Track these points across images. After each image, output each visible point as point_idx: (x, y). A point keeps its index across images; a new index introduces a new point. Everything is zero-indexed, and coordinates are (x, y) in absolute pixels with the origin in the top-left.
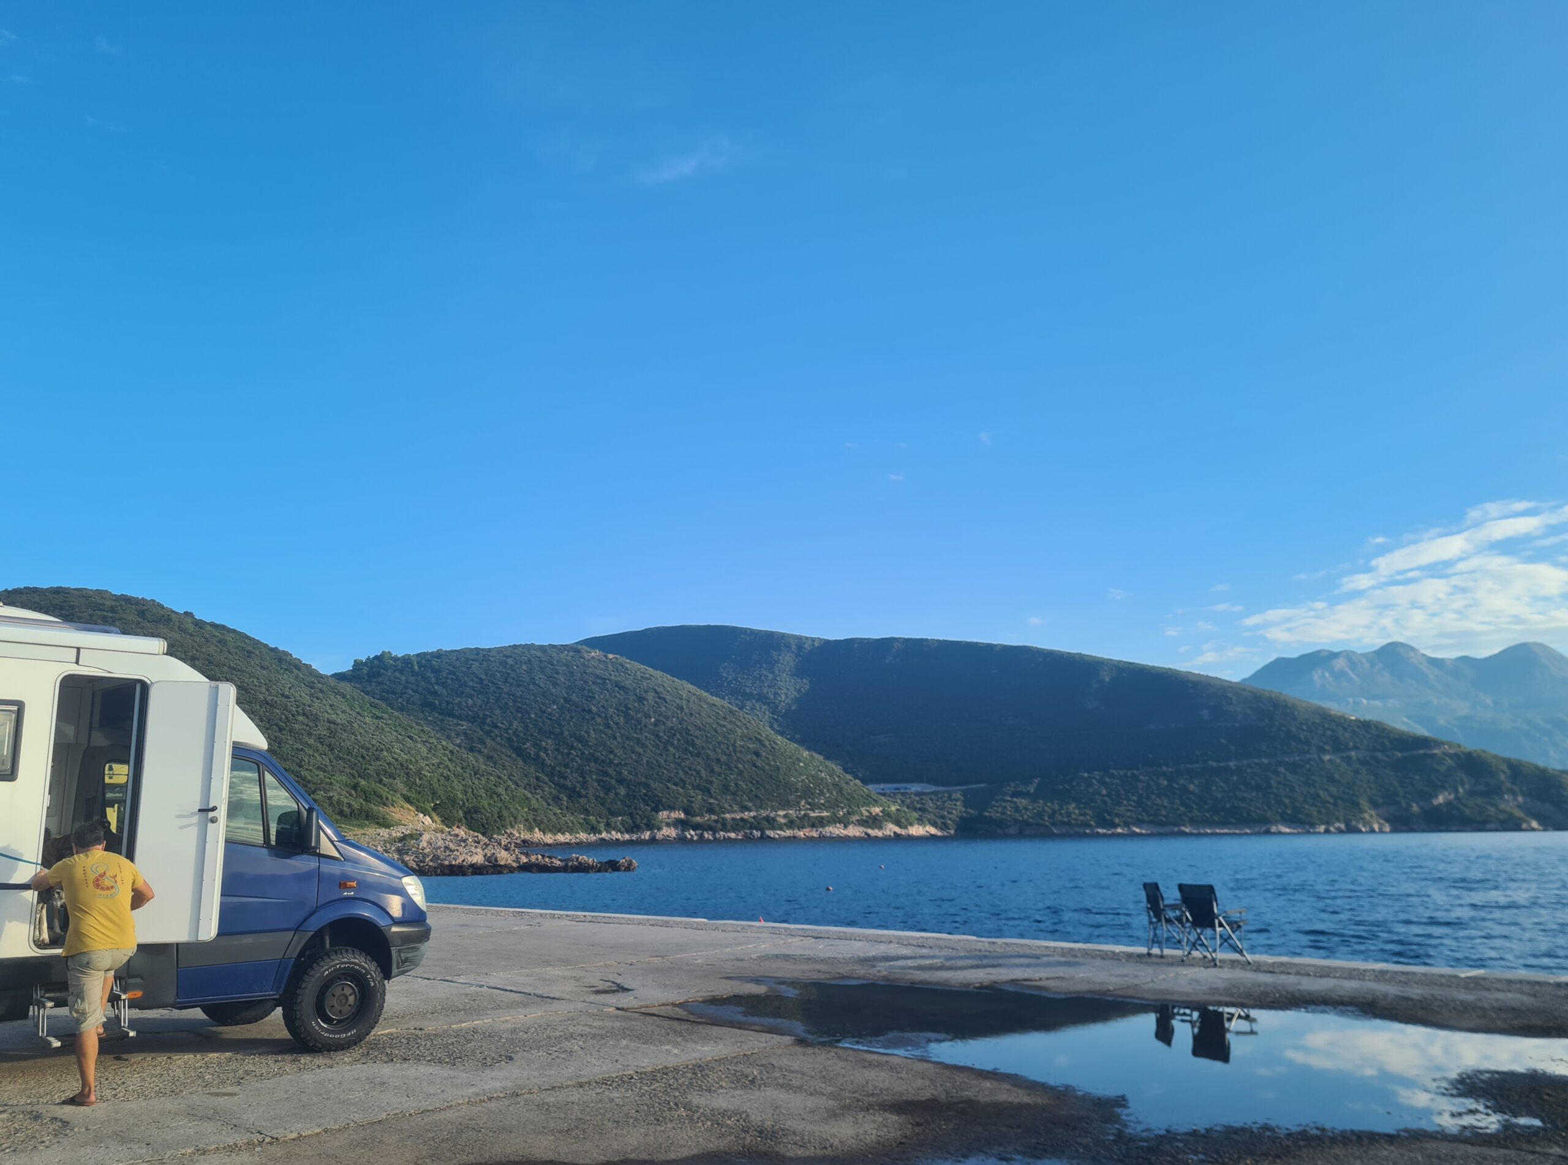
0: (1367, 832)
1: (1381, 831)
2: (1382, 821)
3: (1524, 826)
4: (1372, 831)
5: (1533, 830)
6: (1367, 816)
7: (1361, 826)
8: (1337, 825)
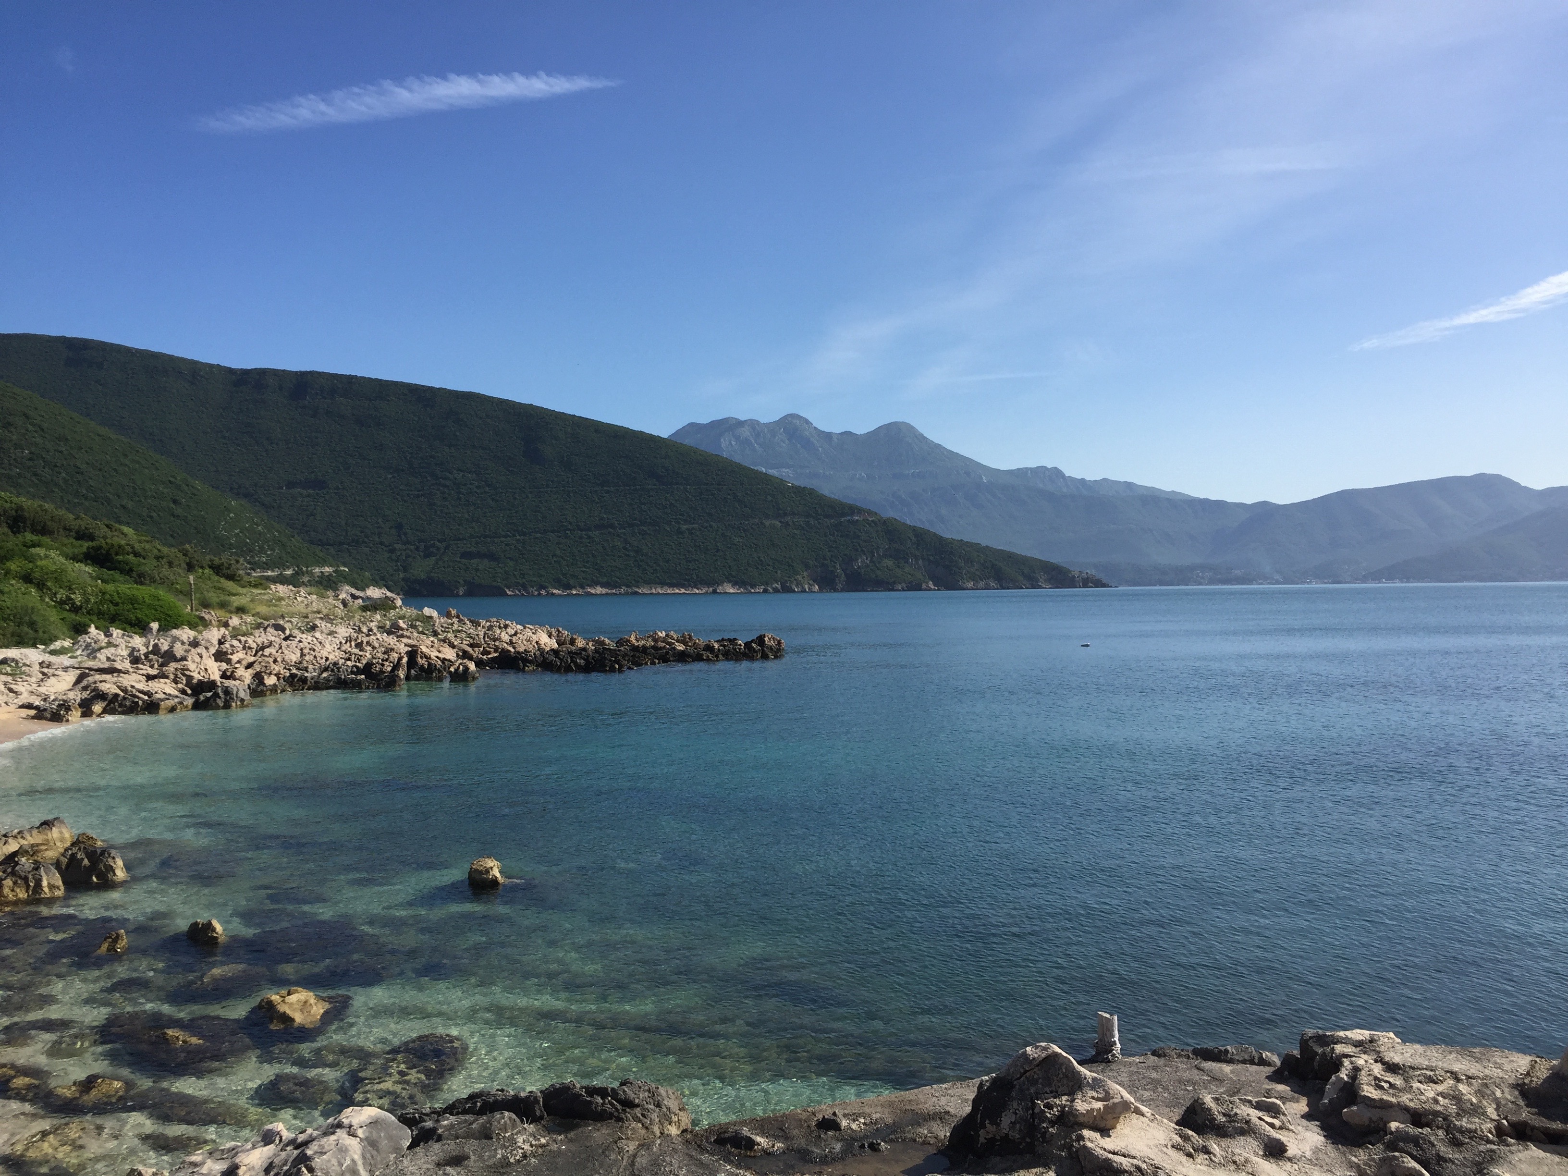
0: (798, 592)
1: (811, 591)
2: (811, 582)
3: (924, 586)
4: (804, 591)
5: (930, 589)
6: (799, 577)
7: (794, 587)
8: (775, 585)
